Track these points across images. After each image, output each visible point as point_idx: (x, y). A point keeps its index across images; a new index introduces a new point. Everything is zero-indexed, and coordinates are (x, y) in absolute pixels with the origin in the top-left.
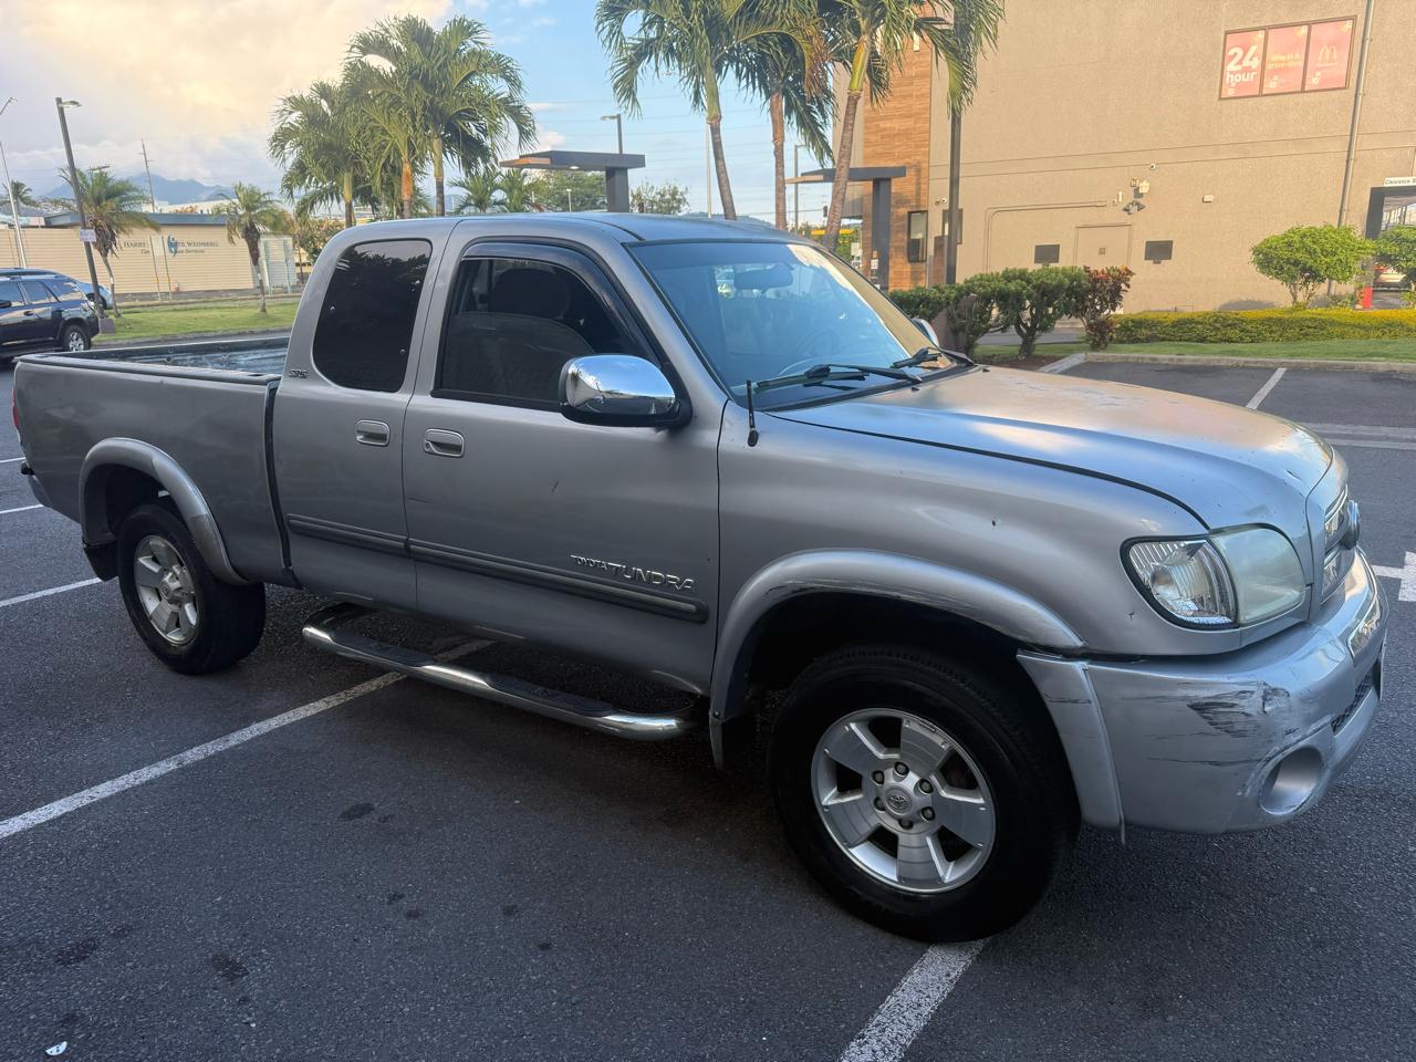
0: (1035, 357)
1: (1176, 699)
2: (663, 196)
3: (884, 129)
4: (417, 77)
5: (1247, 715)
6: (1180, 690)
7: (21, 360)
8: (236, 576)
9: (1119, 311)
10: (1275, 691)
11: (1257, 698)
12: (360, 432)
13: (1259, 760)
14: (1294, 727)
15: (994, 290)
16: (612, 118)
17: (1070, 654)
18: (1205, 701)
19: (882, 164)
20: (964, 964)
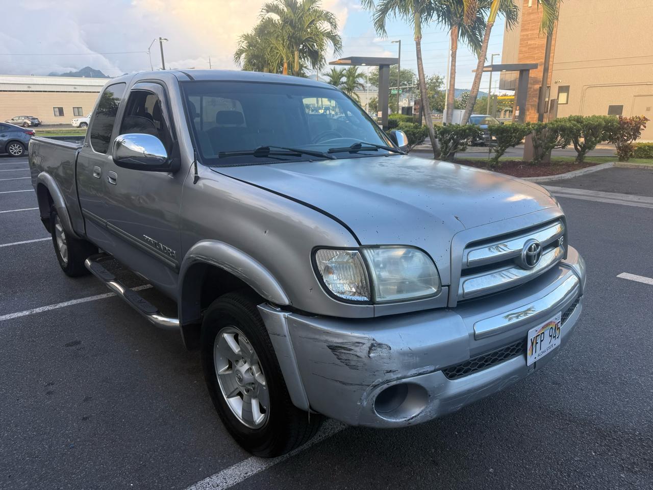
0: (584, 163)
1: (322, 341)
2: (432, 80)
3: (530, 45)
5: (358, 357)
6: (324, 336)
7: (32, 139)
8: (75, 234)
10: (380, 345)
11: (366, 348)
12: (95, 172)
13: (369, 386)
14: (394, 369)
15: (558, 126)
16: (397, 42)
18: (335, 345)
19: (528, 62)
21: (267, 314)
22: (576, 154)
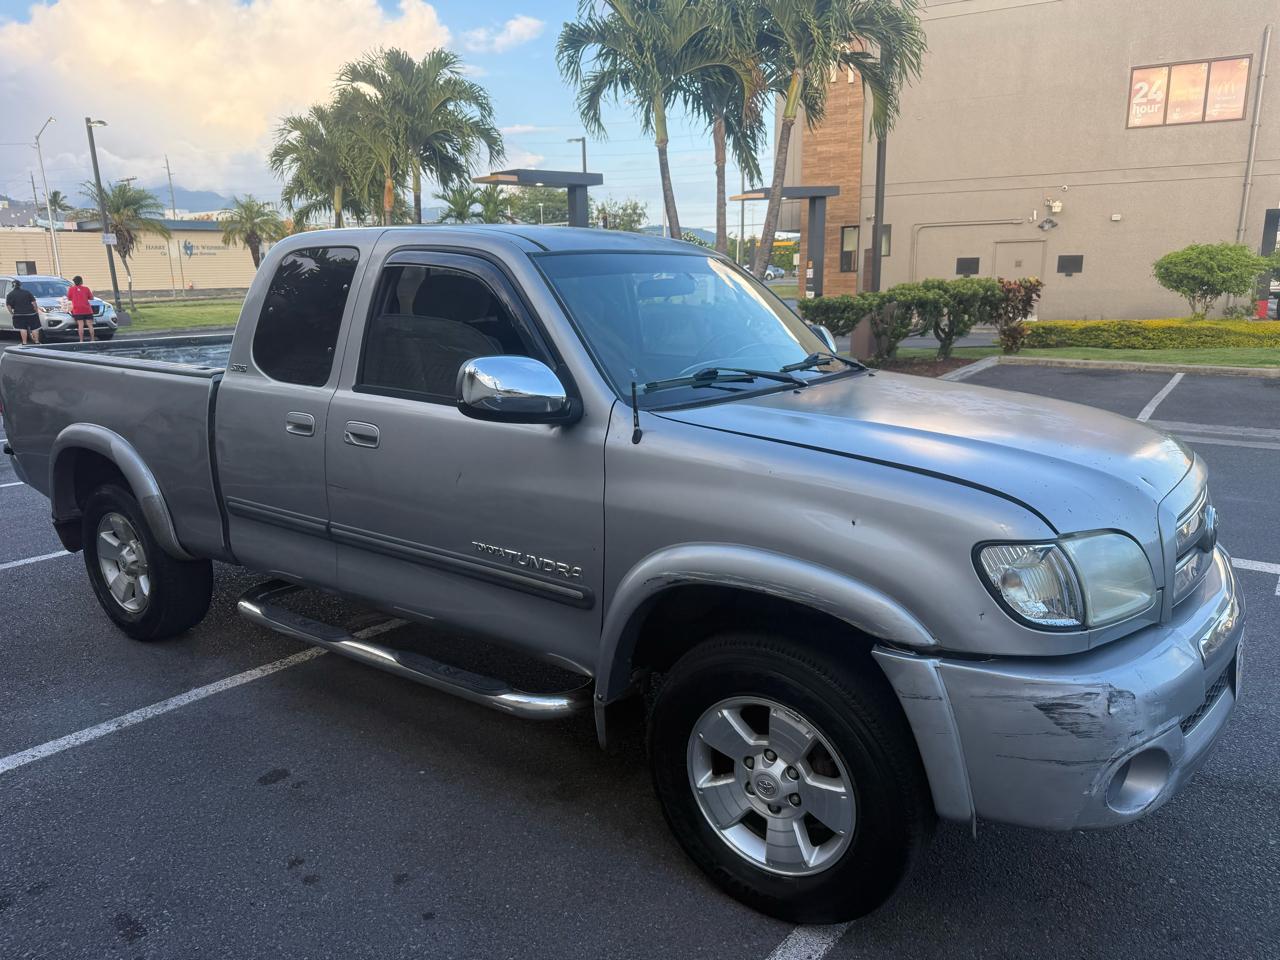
0: (953, 359)
1: (1023, 698)
2: (625, 210)
3: (821, 153)
4: (400, 101)
5: (1092, 716)
6: (1027, 690)
7: (7, 351)
8: (182, 551)
9: (1033, 319)
10: (1120, 693)
11: (1102, 699)
12: (289, 423)
13: (1105, 761)
14: (1140, 729)
15: (913, 298)
16: (578, 140)
17: (923, 652)
18: (1051, 702)
19: (819, 183)
20: (825, 946)
21: (901, 666)
22: (938, 344)
